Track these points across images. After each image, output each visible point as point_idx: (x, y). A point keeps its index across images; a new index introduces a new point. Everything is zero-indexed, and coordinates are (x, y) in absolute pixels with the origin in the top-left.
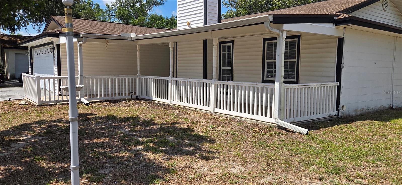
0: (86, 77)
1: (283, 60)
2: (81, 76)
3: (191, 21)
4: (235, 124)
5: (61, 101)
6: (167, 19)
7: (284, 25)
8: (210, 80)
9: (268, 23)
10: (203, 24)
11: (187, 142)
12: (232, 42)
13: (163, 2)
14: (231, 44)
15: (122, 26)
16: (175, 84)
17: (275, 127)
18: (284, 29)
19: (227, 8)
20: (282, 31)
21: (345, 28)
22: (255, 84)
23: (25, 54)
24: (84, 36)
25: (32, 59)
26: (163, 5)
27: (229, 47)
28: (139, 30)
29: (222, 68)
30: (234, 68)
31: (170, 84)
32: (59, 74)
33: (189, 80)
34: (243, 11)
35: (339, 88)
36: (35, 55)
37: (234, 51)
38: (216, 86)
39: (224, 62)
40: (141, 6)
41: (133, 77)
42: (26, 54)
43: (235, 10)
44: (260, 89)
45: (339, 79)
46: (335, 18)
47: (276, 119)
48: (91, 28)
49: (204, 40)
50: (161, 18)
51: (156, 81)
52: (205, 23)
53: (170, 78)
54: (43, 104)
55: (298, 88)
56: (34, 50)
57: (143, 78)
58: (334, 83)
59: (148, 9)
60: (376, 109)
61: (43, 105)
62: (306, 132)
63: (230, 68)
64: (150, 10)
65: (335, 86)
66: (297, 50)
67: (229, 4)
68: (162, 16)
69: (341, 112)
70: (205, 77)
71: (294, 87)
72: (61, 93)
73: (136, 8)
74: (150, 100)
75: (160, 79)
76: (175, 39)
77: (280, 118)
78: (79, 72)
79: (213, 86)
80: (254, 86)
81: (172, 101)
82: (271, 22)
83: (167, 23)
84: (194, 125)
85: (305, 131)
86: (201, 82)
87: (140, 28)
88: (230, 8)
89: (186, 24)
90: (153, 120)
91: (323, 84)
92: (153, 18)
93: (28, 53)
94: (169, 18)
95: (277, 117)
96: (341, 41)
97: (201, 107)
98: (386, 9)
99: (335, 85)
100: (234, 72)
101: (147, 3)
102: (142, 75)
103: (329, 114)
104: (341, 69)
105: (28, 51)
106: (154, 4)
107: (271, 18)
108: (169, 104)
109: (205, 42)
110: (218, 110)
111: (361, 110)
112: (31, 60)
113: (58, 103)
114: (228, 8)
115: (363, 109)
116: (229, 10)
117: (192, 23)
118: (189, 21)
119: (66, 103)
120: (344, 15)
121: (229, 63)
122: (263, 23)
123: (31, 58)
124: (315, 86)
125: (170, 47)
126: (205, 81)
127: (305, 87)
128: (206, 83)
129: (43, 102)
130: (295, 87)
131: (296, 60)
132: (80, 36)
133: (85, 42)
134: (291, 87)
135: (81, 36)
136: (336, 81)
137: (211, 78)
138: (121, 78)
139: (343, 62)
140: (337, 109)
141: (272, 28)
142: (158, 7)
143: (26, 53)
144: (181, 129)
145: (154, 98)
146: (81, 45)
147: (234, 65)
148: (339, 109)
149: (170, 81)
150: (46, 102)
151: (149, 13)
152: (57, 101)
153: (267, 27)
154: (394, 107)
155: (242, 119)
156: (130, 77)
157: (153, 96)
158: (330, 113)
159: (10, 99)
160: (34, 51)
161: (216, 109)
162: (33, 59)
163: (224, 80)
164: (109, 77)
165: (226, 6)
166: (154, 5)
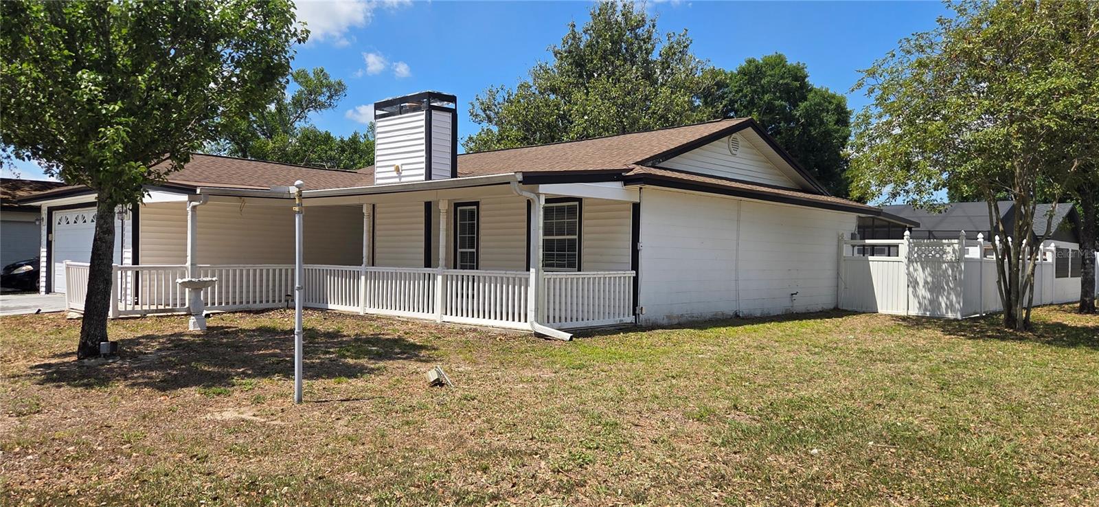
0: (201, 267)
1: (541, 237)
2: (192, 264)
3: (402, 165)
4: (471, 335)
5: (153, 311)
6: (342, 141)
7: (540, 185)
8: (434, 269)
9: (516, 184)
10: (423, 178)
11: (397, 350)
12: (477, 204)
13: (332, 101)
14: (475, 207)
15: (256, 167)
16: (371, 277)
17: (531, 335)
18: (540, 192)
19: (479, 124)
20: (538, 195)
21: (641, 188)
22: (504, 272)
23: (35, 223)
24: (203, 191)
25: (51, 233)
26: (333, 108)
27: (472, 212)
28: (292, 173)
29: (459, 250)
30: (481, 250)
31: (363, 278)
32: (136, 260)
33: (399, 270)
34: (514, 132)
35: (636, 280)
36: (59, 223)
37: (481, 219)
38: (445, 279)
39: (462, 239)
40: (279, 110)
41: (289, 267)
42: (37, 223)
43: (495, 129)
44: (511, 280)
45: (635, 266)
46: (623, 174)
47: (532, 325)
48: (197, 172)
49: (426, 203)
50: (328, 138)
51: (333, 273)
52: (429, 175)
53: (362, 268)
54: (121, 316)
55: (565, 279)
56: (55, 213)
57: (309, 269)
58: (627, 272)
59: (298, 117)
60: (708, 317)
61: (122, 318)
62: (568, 339)
63: (474, 250)
64: (302, 120)
65: (630, 277)
66: (577, 220)
67: (484, 116)
68: (330, 134)
69: (640, 319)
70: (428, 264)
71: (559, 276)
72: (138, 299)
73: (268, 113)
74: (324, 310)
75: (343, 269)
76: (373, 199)
77: (537, 321)
78: (189, 258)
79: (440, 278)
80: (502, 275)
81: (367, 308)
82: (520, 182)
83: (343, 151)
84: (408, 335)
85: (567, 336)
86: (419, 272)
87: (293, 169)
88: (485, 125)
89: (393, 169)
90: (339, 332)
91: (607, 273)
92: (309, 139)
93: (41, 220)
94: (346, 139)
95: (533, 319)
96: (636, 208)
97: (420, 315)
98: (734, 152)
99: (630, 275)
100: (481, 256)
101: (294, 104)
102: (305, 264)
103: (621, 321)
104: (638, 251)
105: (41, 215)
106: (312, 107)
107: (520, 177)
108: (362, 314)
109: (428, 206)
110: (447, 318)
111: (678, 317)
112: (50, 235)
113: (148, 315)
114: (483, 124)
115: (682, 315)
116: (483, 130)
117: (404, 167)
118: (398, 163)
119: (165, 314)
120: (639, 170)
121: (473, 242)
122: (509, 183)
123: (49, 231)
124: (595, 276)
125: (364, 211)
126: (428, 270)
127: (573, 276)
128: (429, 274)
129: (120, 313)
130: (561, 277)
131: (576, 237)
132: (195, 191)
133: (205, 203)
134: (555, 277)
135: (198, 191)
136: (632, 270)
137: (437, 266)
138: (260, 270)
139: (640, 241)
140: (634, 314)
141: (522, 190)
142: (319, 112)
143: (37, 220)
144: (387, 339)
145: (330, 306)
146: (194, 207)
147: (481, 244)
148: (637, 312)
149: (363, 273)
150: (126, 312)
151: (299, 125)
152: (145, 310)
153: (515, 190)
154: (741, 315)
155: (484, 330)
156: (284, 267)
157: (329, 302)
158: (622, 318)
159: (39, 310)
160: (57, 216)
161: (444, 316)
162: (53, 232)
163: (463, 267)
164: (244, 267)
165: (477, 120)
166: (311, 109)
